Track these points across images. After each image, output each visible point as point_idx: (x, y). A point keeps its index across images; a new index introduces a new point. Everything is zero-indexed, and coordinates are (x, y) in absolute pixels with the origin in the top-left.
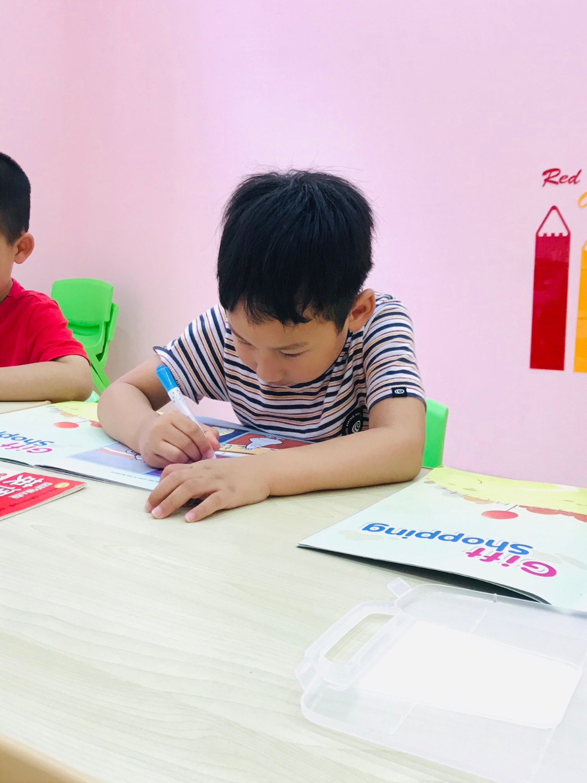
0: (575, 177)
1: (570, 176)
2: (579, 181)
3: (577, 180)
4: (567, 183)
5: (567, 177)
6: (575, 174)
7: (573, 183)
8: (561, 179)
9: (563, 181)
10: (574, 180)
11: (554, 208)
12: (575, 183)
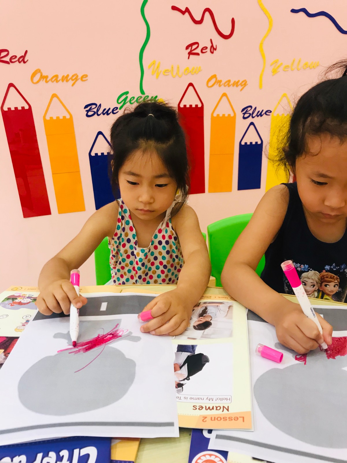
0: (23, 57)
1: (18, 57)
2: (28, 60)
3: (25, 60)
4: (17, 62)
5: (16, 57)
6: (23, 55)
7: (22, 62)
8: (11, 59)
9: (13, 60)
10: (23, 59)
11: (11, 85)
12: (24, 62)
